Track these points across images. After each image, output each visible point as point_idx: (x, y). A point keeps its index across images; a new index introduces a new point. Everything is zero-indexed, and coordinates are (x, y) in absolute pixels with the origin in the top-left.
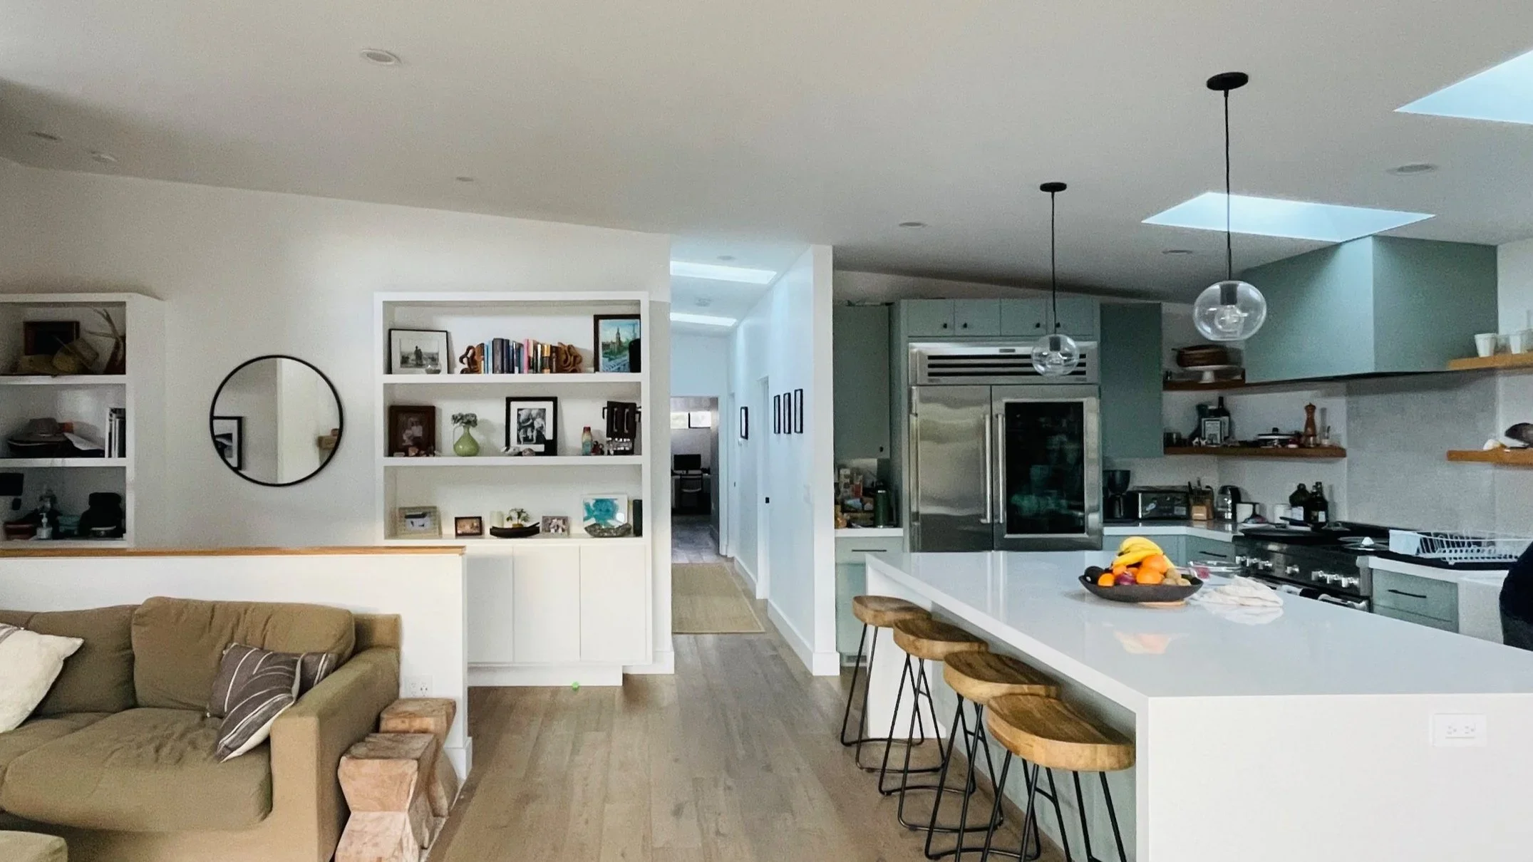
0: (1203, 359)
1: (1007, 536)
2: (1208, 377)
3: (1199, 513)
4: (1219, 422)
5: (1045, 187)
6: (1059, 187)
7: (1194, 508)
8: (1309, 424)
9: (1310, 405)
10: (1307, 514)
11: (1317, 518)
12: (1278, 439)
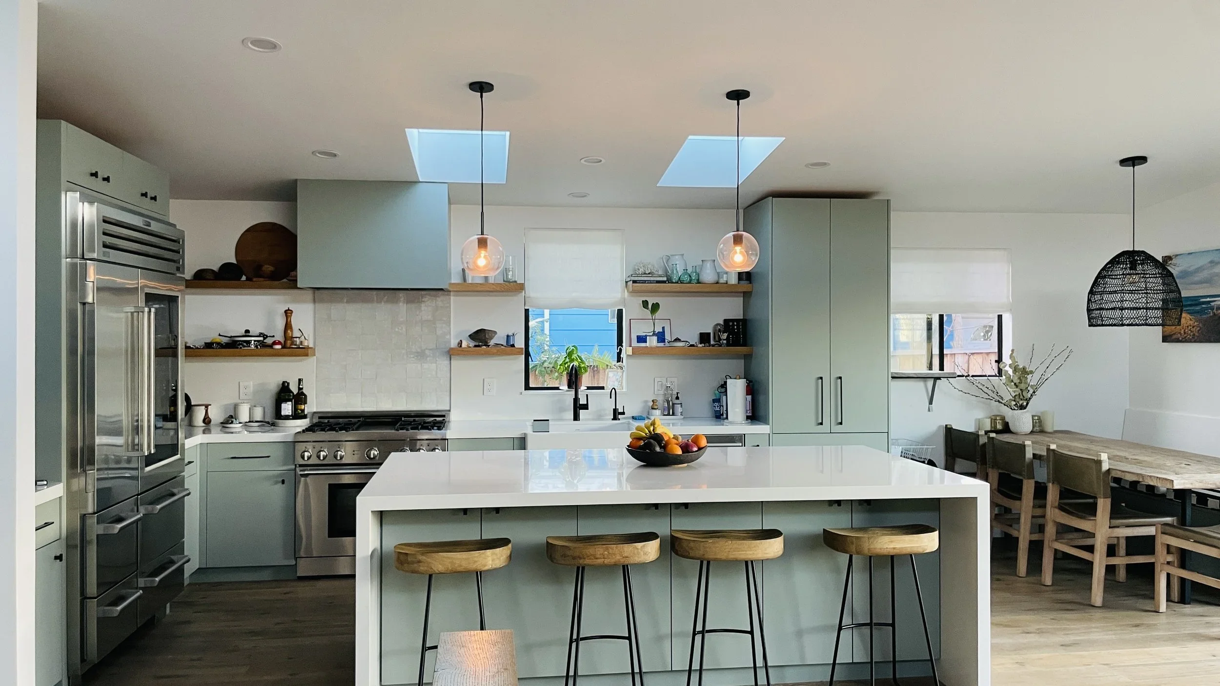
1: (146, 469)
8: (288, 326)
9: (289, 310)
10: (295, 409)
11: (303, 411)
12: (255, 341)
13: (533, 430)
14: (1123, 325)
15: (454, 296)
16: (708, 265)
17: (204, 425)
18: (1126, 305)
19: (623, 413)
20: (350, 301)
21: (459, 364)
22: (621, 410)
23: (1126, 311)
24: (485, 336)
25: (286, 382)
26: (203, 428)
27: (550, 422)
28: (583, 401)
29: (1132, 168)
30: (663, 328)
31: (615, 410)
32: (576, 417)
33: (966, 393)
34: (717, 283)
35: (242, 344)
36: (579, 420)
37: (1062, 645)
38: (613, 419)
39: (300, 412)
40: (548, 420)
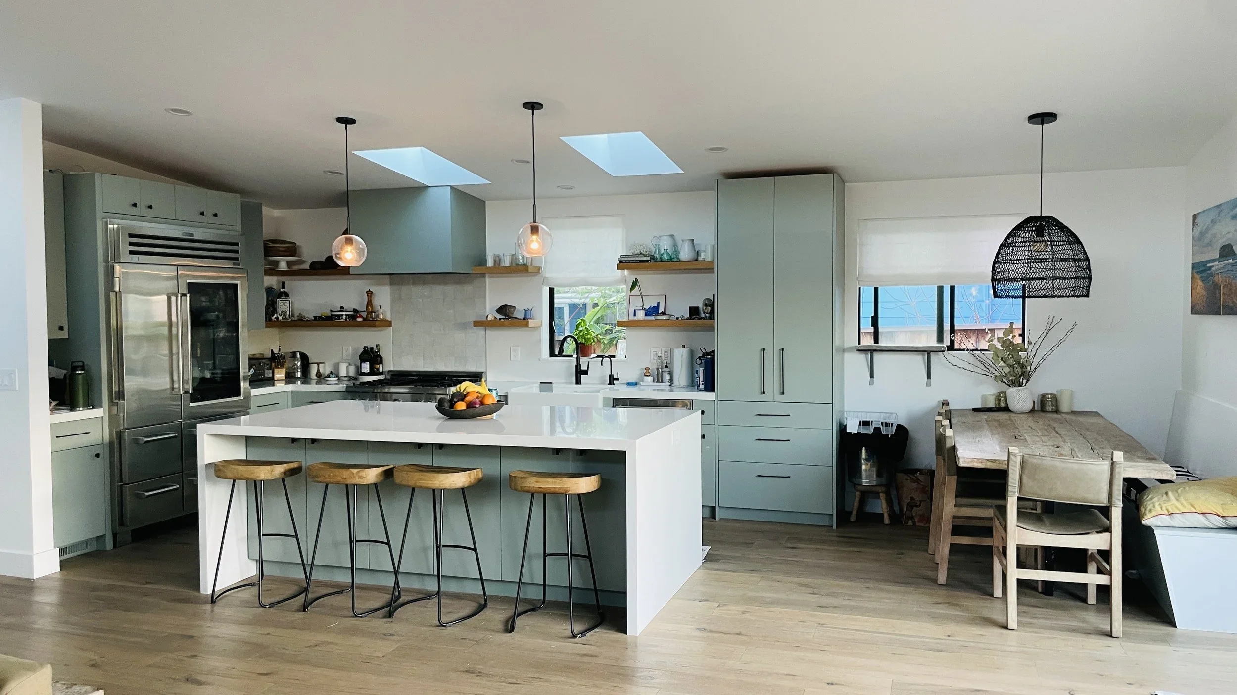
0: (285, 251)
1: (191, 405)
2: (283, 266)
3: (280, 374)
4: (288, 302)
5: (340, 120)
6: (353, 121)
7: (276, 370)
8: (370, 303)
9: (369, 291)
10: (371, 367)
11: (378, 369)
12: (346, 315)
13: (540, 390)
14: (1053, 296)
15: (490, 277)
16: (687, 244)
17: (316, 378)
18: (1058, 274)
19: (618, 379)
20: (414, 284)
21: (492, 334)
22: (615, 376)
23: (1058, 280)
24: (506, 311)
25: (367, 347)
26: (316, 380)
27: (554, 385)
28: (584, 368)
29: (1041, 125)
30: (658, 303)
31: (611, 376)
32: (578, 381)
33: (960, 368)
34: (696, 260)
35: (334, 318)
36: (581, 384)
37: (820, 606)
38: (608, 384)
39: (376, 370)
40: (552, 383)
